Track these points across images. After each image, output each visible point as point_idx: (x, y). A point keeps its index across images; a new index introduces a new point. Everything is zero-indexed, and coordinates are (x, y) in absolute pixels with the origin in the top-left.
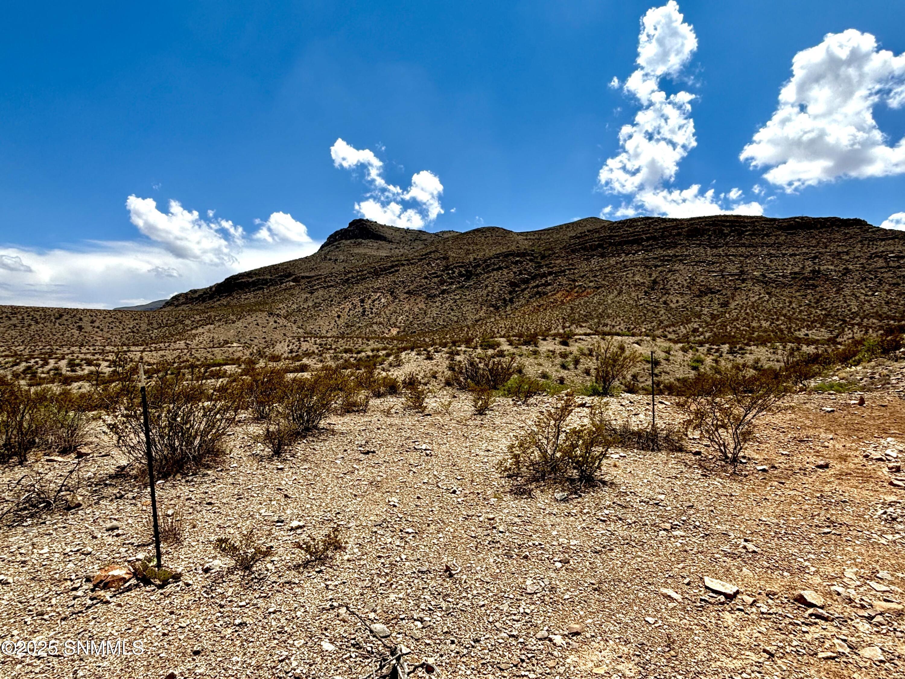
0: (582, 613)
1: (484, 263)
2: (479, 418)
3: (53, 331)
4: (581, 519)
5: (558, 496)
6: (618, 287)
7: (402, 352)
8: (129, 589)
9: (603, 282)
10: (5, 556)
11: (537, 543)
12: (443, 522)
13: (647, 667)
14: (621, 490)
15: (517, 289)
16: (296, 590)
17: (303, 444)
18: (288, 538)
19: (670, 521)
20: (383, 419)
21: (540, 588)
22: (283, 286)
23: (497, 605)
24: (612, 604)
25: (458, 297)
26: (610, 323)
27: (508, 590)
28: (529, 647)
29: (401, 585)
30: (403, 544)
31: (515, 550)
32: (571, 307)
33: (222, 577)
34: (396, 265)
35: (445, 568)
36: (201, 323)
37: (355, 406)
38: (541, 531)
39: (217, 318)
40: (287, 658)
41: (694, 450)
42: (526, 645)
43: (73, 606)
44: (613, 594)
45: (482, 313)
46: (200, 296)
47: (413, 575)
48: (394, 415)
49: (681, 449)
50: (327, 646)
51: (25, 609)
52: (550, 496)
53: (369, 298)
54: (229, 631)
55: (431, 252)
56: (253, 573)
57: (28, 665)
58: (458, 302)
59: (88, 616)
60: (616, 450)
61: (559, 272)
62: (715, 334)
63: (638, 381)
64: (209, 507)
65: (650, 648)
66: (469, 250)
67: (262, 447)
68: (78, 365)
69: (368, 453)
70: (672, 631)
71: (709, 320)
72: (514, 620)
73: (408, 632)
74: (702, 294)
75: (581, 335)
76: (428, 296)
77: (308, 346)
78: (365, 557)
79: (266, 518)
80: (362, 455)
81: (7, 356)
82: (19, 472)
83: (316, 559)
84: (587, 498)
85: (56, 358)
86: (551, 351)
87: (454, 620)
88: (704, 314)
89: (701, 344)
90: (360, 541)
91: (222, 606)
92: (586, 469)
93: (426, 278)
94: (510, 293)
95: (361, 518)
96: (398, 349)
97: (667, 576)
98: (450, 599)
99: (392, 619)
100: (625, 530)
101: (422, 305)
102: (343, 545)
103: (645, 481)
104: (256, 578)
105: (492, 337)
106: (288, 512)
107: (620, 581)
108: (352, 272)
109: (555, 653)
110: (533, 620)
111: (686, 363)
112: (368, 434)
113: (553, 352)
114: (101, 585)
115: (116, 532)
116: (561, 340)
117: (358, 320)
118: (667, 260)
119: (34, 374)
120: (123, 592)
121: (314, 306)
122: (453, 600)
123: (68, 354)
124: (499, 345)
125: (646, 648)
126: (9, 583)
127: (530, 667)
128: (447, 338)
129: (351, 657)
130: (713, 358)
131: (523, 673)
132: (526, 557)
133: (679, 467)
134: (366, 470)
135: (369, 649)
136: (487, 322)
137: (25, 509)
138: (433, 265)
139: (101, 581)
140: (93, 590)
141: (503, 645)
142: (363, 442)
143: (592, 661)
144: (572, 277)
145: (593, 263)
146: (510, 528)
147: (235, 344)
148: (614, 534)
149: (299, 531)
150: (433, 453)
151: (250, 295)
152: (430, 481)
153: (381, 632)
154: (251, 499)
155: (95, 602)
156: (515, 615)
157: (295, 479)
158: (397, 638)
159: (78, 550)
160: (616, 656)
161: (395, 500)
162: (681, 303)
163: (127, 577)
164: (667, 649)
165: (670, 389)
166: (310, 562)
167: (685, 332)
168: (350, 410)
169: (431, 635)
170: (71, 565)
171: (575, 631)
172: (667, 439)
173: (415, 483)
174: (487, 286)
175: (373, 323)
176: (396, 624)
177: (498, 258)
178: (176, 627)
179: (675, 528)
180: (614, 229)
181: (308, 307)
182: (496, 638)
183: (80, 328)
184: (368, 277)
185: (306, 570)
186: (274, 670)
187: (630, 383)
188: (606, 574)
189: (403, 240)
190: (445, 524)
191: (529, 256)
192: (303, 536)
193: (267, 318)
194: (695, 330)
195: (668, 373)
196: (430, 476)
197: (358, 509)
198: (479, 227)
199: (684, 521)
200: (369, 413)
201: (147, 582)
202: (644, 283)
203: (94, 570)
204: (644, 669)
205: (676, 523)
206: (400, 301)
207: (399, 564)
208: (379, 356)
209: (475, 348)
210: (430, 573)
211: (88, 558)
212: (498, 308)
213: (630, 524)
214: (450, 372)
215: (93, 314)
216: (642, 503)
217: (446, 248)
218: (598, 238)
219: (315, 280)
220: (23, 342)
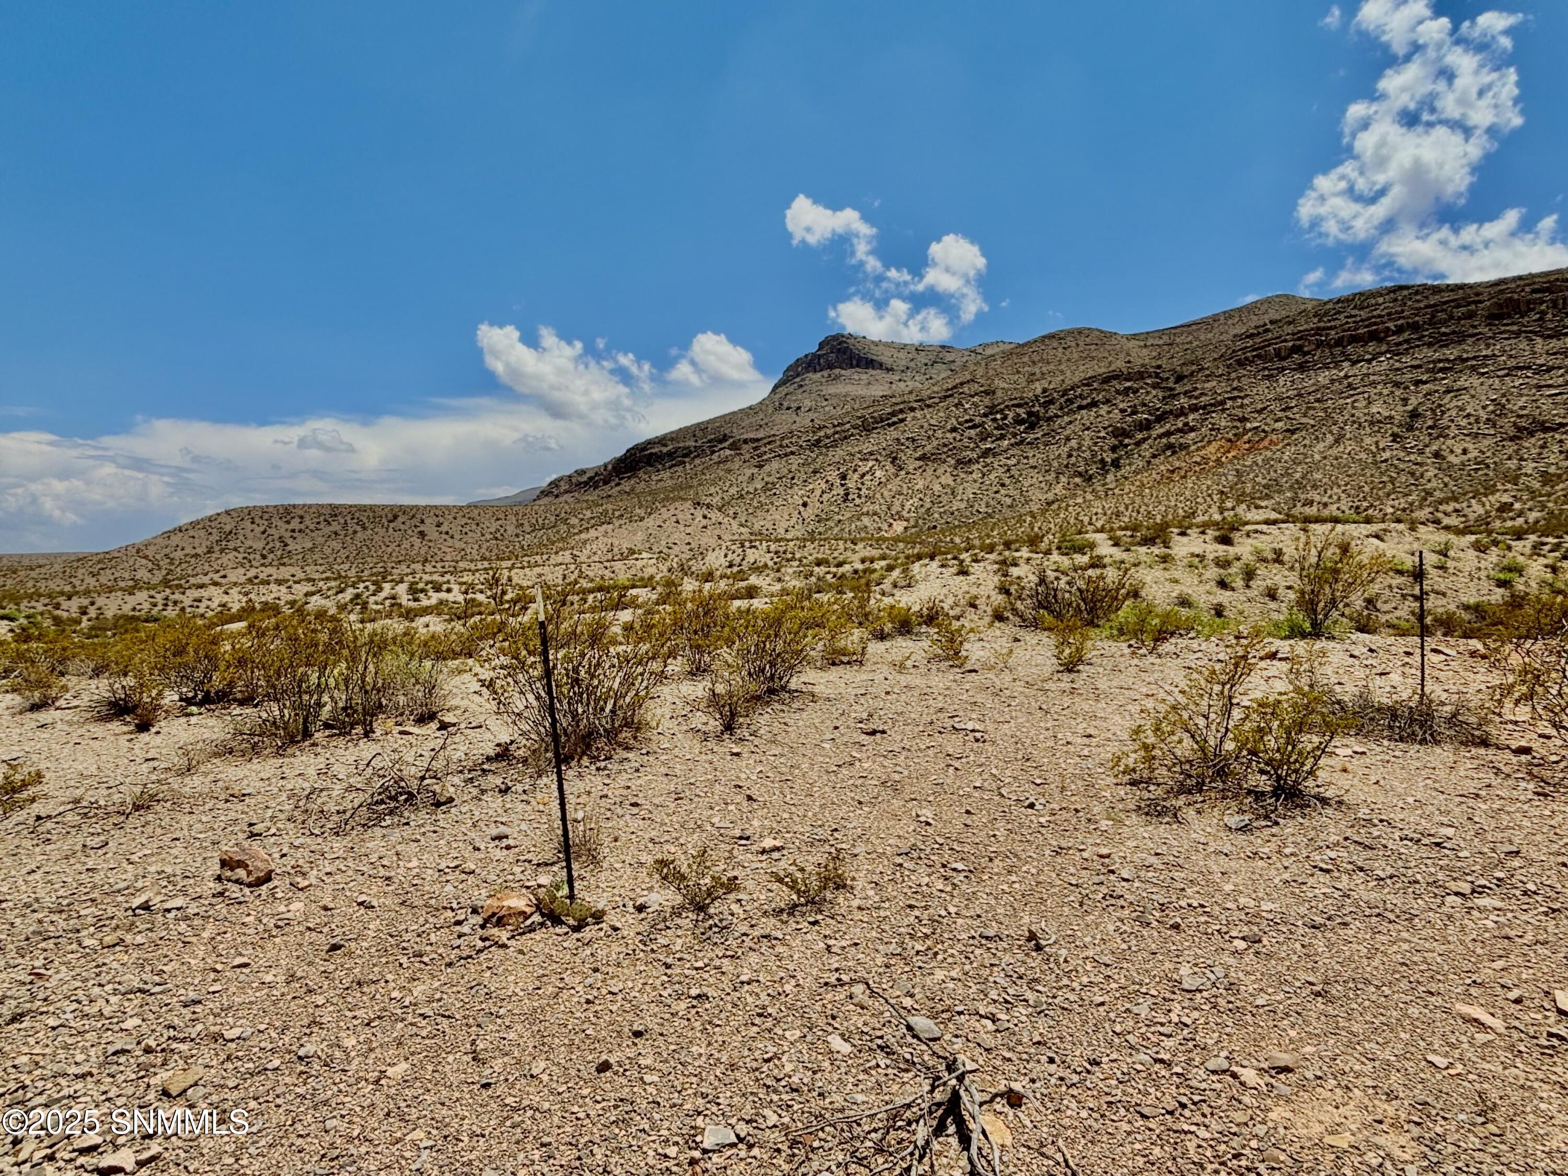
0: (1293, 1033)
1: (1063, 396)
2: (1066, 677)
3: (387, 540)
4: (1279, 865)
5: (1234, 820)
6: (1335, 429)
7: (913, 562)
8: (531, 929)
9: (1304, 420)
10: (364, 869)
11: (1195, 904)
12: (1016, 856)
13: (1438, 1147)
14: (1360, 815)
15: (1127, 441)
16: (780, 949)
17: (766, 716)
18: (759, 865)
19: (1469, 878)
20: (894, 676)
21: (1209, 983)
22: (715, 457)
23: (1128, 1006)
24: (1353, 1022)
25: (1013, 461)
26: (1317, 498)
27: (1147, 981)
28: (1194, 1083)
29: (952, 956)
30: (949, 889)
31: (1154, 912)
32: (1237, 471)
33: (665, 920)
34: (901, 411)
35: (1027, 934)
36: (593, 521)
37: (844, 655)
38: (1203, 883)
39: (617, 514)
40: (776, 1056)
41: (1514, 745)
42: (1186, 1080)
43: (458, 947)
44: (1355, 1006)
45: (1059, 489)
46: (591, 479)
47: (971, 942)
48: (911, 670)
49: (1484, 743)
50: (836, 1042)
51: (398, 945)
52: (1215, 821)
53: (855, 470)
54: (683, 1005)
55: (962, 384)
56: (711, 917)
57: (411, 1024)
58: (1014, 472)
59: (480, 964)
60: (1345, 741)
61: (1211, 405)
62: (1551, 513)
63: (1378, 610)
64: (635, 810)
65: (1442, 1113)
66: (1034, 374)
67: (704, 719)
68: (422, 591)
69: (873, 733)
70: (1486, 1086)
71: (1537, 485)
72: (1161, 1034)
73: (971, 1035)
74: (1521, 433)
75: (1257, 523)
76: (959, 462)
77: (757, 556)
78: (887, 905)
79: (722, 831)
80: (864, 736)
81: (327, 579)
82: (367, 749)
83: (807, 902)
84: (1289, 828)
85: (392, 581)
86: (1198, 556)
87: (1052, 1023)
88: (1526, 475)
89: (1519, 535)
90: (876, 878)
91: (668, 966)
92: (1287, 775)
93: (954, 430)
94: (1114, 449)
95: (873, 838)
96: (907, 557)
97: (1468, 981)
98: (1040, 988)
99: (943, 1012)
100: (1372, 890)
101: (947, 480)
102: (849, 882)
103: (1410, 800)
104: (716, 925)
105: (1080, 533)
106: (756, 823)
107: (1368, 982)
108: (825, 427)
109: (1246, 1100)
110: (1198, 1038)
111: (1483, 574)
112: (871, 701)
113: (1202, 557)
114: (494, 920)
115: (505, 842)
116: (1217, 533)
117: (837, 510)
118: (1442, 370)
119: (365, 606)
120: (524, 933)
121: (765, 489)
122: (1046, 989)
123: (407, 575)
124: (1092, 546)
125: (1434, 1112)
126: (373, 907)
127: (1198, 1119)
128: (994, 537)
129: (878, 1066)
130: (1546, 561)
131: (1186, 1127)
132: (1176, 927)
133: (1481, 775)
134: (874, 762)
135: (908, 1056)
136: (1068, 506)
137: (382, 802)
138: (967, 406)
139: (494, 914)
140: (483, 927)
141: (1144, 1075)
142: (865, 715)
143: (1320, 1122)
144: (1238, 412)
145: (1281, 383)
146: (1142, 873)
147: (644, 555)
148: (1348, 896)
149: (776, 855)
150: (986, 737)
151: (666, 475)
152: (986, 784)
153: (926, 1031)
154: (696, 799)
155: (487, 943)
156: (1162, 1024)
157: (761, 772)
158: (953, 1044)
159: (456, 867)
160: (1370, 1118)
161: (927, 813)
162: (1473, 454)
163: (528, 910)
164: (1481, 1120)
165: (1448, 625)
166: (797, 906)
167: (1481, 511)
168: (837, 661)
169: (1011, 1044)
170: (449, 888)
171: (1282, 1064)
172: (1453, 720)
173: (959, 788)
174: (1068, 439)
175: (863, 514)
176: (950, 1020)
177: (1088, 385)
178: (604, 991)
179: (1480, 893)
180: (1326, 314)
181: (756, 490)
182: (1129, 1060)
183: (422, 534)
184: (852, 435)
185: (792, 920)
186: (757, 1073)
187: (1360, 614)
188: (1338, 967)
189: (912, 364)
190: (1020, 859)
191: (1150, 376)
192: (783, 864)
193: (692, 511)
194: (1504, 508)
195: (1444, 595)
196: (985, 776)
197: (867, 825)
198: (1053, 330)
199: (1499, 879)
200: (868, 666)
201: (556, 920)
202: (1391, 417)
203: (480, 896)
204: (1432, 1150)
205: (1482, 882)
206: (907, 473)
207: (945, 921)
208: (875, 570)
209: (1048, 552)
210: (1001, 939)
211: (471, 879)
212: (1090, 478)
213: (1383, 879)
214: (1000, 597)
215: (439, 512)
216: (1406, 842)
217: (991, 372)
218: (1293, 334)
219: (765, 445)
220: (347, 557)
